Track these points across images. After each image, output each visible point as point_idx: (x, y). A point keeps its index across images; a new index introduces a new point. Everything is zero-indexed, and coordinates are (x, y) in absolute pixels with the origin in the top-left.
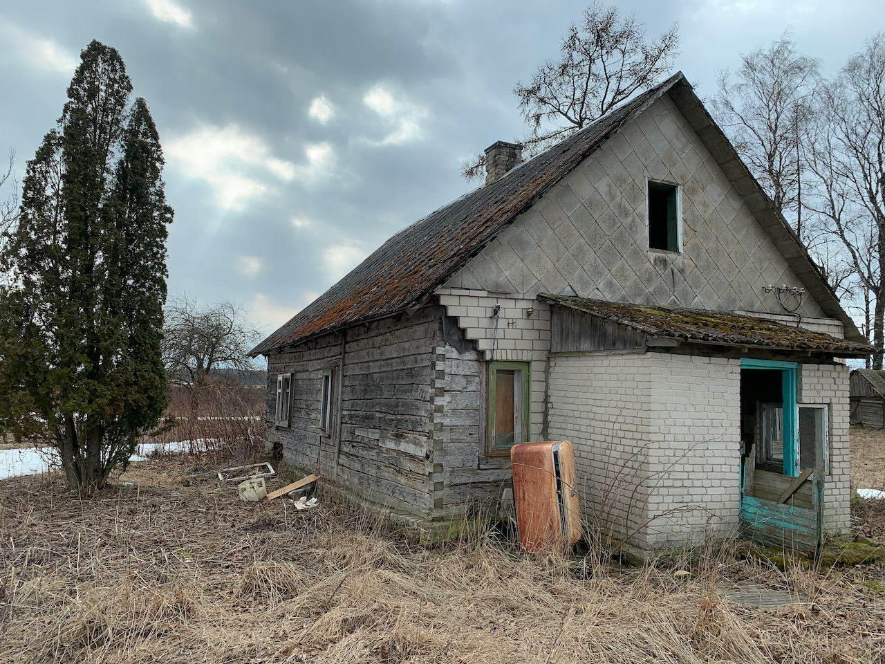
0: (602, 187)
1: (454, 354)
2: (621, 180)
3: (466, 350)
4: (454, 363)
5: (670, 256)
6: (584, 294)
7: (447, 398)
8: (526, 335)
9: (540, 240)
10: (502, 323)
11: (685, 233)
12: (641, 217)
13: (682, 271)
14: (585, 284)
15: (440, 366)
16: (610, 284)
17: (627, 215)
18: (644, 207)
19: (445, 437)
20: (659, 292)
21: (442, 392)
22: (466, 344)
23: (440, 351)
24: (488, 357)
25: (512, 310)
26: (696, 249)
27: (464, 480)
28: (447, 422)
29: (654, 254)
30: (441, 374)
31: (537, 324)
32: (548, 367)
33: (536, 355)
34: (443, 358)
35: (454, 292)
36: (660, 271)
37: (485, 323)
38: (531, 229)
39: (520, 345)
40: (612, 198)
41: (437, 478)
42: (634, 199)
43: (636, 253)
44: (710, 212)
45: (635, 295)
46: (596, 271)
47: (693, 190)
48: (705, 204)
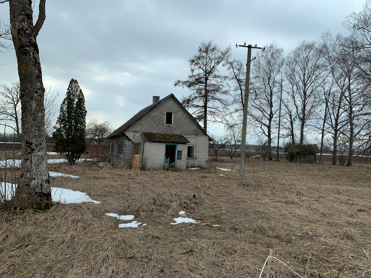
0: (157, 114)
1: (128, 142)
2: (160, 112)
3: (130, 141)
4: (127, 143)
5: (170, 125)
6: (152, 132)
7: (126, 148)
8: (140, 139)
9: (144, 123)
10: (136, 137)
11: (174, 121)
12: (165, 119)
13: (172, 128)
14: (152, 130)
15: (125, 143)
16: (157, 130)
17: (161, 118)
18: (165, 117)
19: (126, 154)
20: (168, 131)
21: (125, 147)
22: (130, 140)
23: (125, 141)
24: (133, 142)
25: (138, 135)
26: (176, 124)
27: (129, 161)
28: (126, 152)
29: (166, 125)
30: (125, 145)
31: (142, 137)
32: (144, 144)
33: (142, 142)
34: (126, 142)
35: (127, 132)
36: (168, 127)
37: (133, 137)
38: (142, 122)
39: (139, 140)
40: (159, 115)
41: (124, 160)
42: (163, 115)
43: (163, 125)
44: (179, 117)
45: (162, 132)
46: (155, 128)
47: (176, 113)
48: (178, 115)
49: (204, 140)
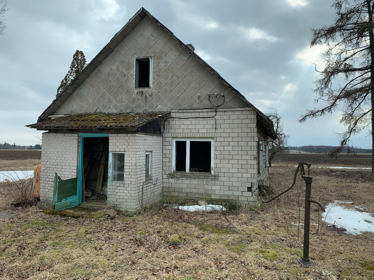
0: (114, 67)
2: (122, 62)
5: (145, 90)
9: (88, 93)
11: (154, 78)
12: (132, 76)
13: (151, 95)
14: (104, 107)
16: (115, 106)
17: (125, 76)
18: (133, 71)
20: (139, 106)
26: (159, 85)
29: (136, 91)
36: (139, 97)
40: (118, 70)
42: (129, 68)
43: (128, 92)
44: (169, 65)
45: (127, 109)
46: (110, 101)
47: (160, 57)
48: (166, 62)
49: (240, 121)
